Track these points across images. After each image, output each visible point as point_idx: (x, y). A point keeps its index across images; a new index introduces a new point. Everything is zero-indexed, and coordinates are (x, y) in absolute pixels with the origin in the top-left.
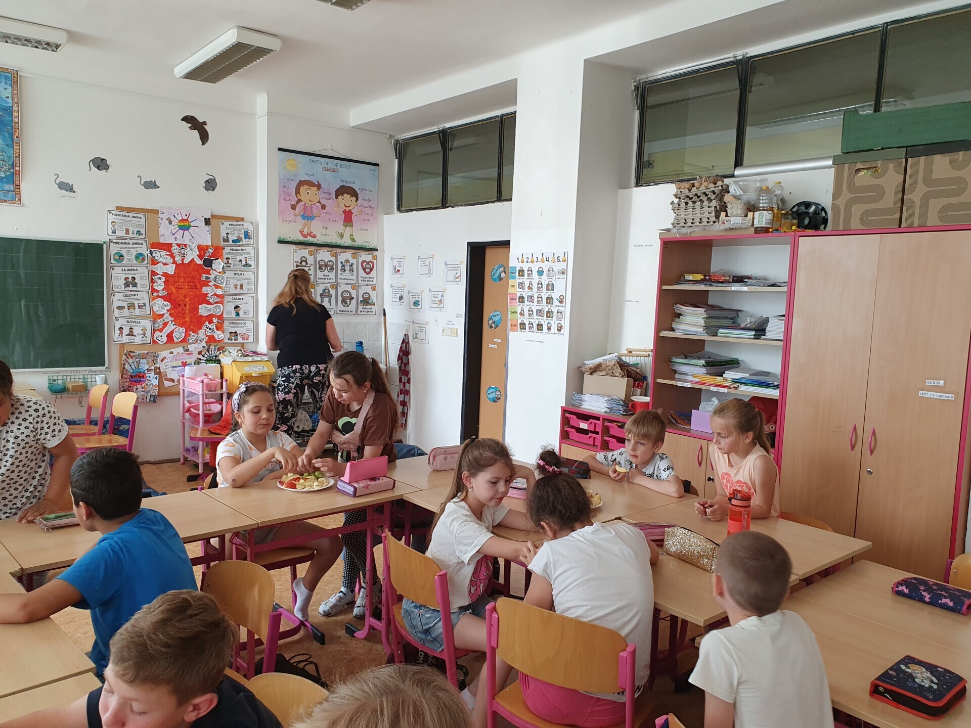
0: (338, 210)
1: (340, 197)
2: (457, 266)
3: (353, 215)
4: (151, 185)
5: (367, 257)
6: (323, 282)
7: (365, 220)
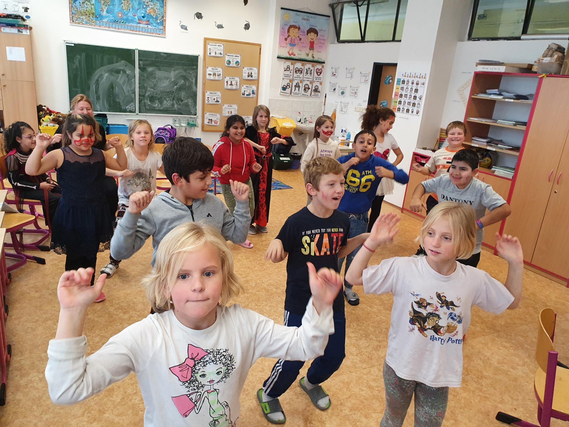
0: (307, 41)
1: (309, 34)
2: (367, 75)
3: (314, 44)
4: (220, 27)
5: (319, 66)
6: (296, 80)
7: (320, 47)
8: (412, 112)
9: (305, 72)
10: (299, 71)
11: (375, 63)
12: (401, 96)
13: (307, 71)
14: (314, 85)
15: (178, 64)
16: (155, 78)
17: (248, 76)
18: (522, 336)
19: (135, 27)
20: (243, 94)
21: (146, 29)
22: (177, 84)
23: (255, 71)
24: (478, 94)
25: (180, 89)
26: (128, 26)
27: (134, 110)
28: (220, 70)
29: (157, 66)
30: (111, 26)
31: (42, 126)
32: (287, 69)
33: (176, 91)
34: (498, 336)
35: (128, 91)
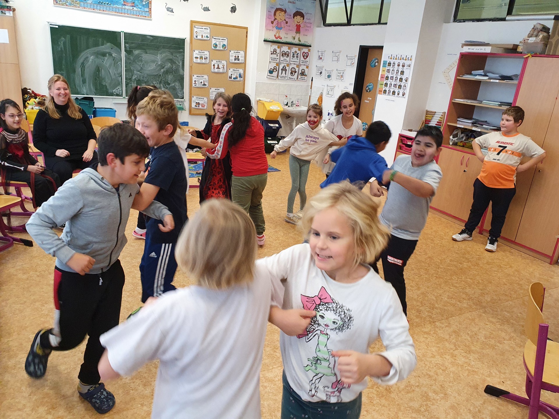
0: (293, 24)
1: (295, 17)
2: (353, 58)
3: (301, 27)
4: (206, 9)
5: (305, 50)
6: (283, 63)
7: (306, 30)
8: (398, 94)
9: (292, 56)
10: (285, 54)
11: (360, 46)
12: (387, 78)
13: (294, 54)
14: (301, 68)
15: (164, 47)
16: (142, 61)
17: (235, 60)
18: (508, 312)
19: (120, 9)
20: (230, 78)
21: (132, 11)
22: (163, 67)
23: (241, 54)
24: (464, 75)
25: (167, 72)
26: (113, 8)
27: (121, 94)
28: (207, 53)
29: (144, 49)
30: (95, 7)
31: (27, 109)
32: (274, 52)
33: (162, 74)
34: (485, 312)
35: (115, 74)
